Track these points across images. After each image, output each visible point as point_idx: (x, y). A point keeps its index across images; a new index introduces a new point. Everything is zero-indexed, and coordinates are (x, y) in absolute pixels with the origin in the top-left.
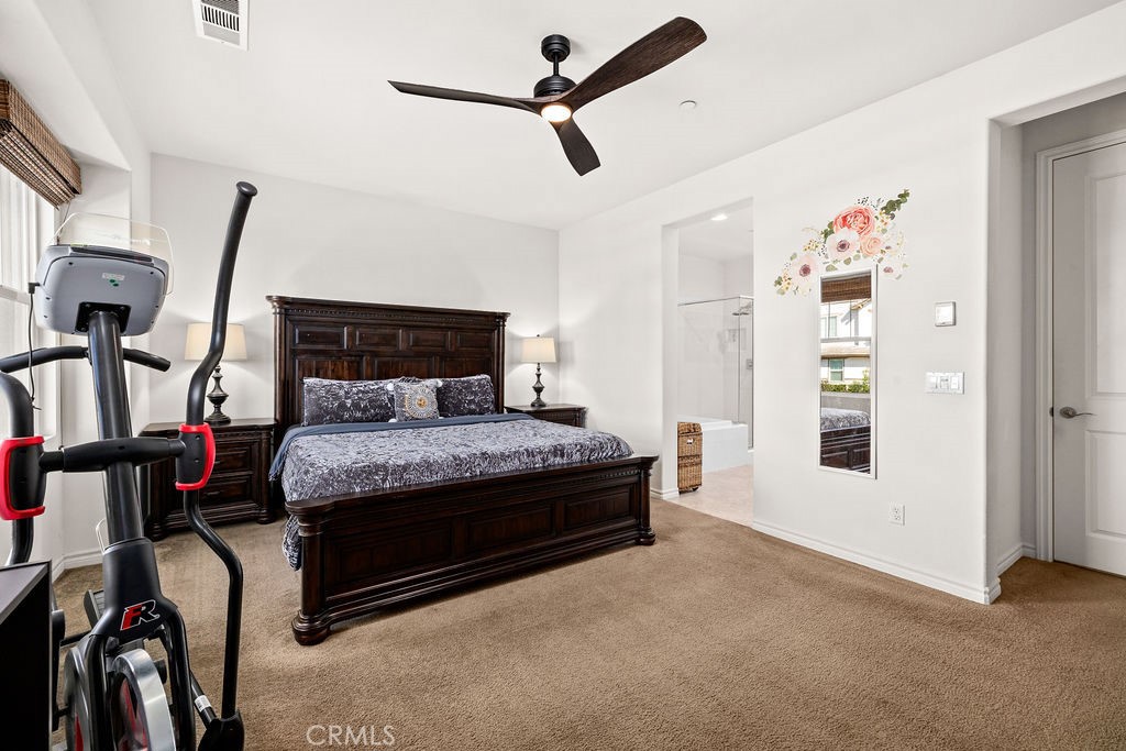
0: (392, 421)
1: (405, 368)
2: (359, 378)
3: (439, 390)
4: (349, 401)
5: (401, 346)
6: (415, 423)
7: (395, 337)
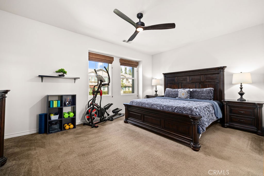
0: (177, 98)
1: (189, 86)
2: (179, 88)
3: (191, 92)
4: (171, 93)
5: (188, 81)
6: (181, 99)
7: (186, 79)
